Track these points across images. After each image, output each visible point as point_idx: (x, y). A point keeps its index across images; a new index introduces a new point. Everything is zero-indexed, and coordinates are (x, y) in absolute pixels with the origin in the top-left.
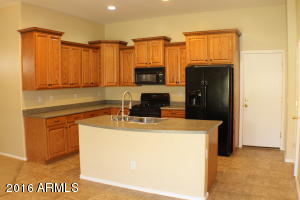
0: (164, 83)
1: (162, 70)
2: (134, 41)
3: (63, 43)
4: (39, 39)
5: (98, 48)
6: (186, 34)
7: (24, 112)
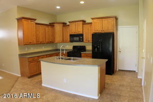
0: (83, 41)
1: (82, 35)
2: (69, 22)
3: (36, 24)
4: (25, 22)
5: (53, 26)
6: (93, 19)
7: (19, 55)
